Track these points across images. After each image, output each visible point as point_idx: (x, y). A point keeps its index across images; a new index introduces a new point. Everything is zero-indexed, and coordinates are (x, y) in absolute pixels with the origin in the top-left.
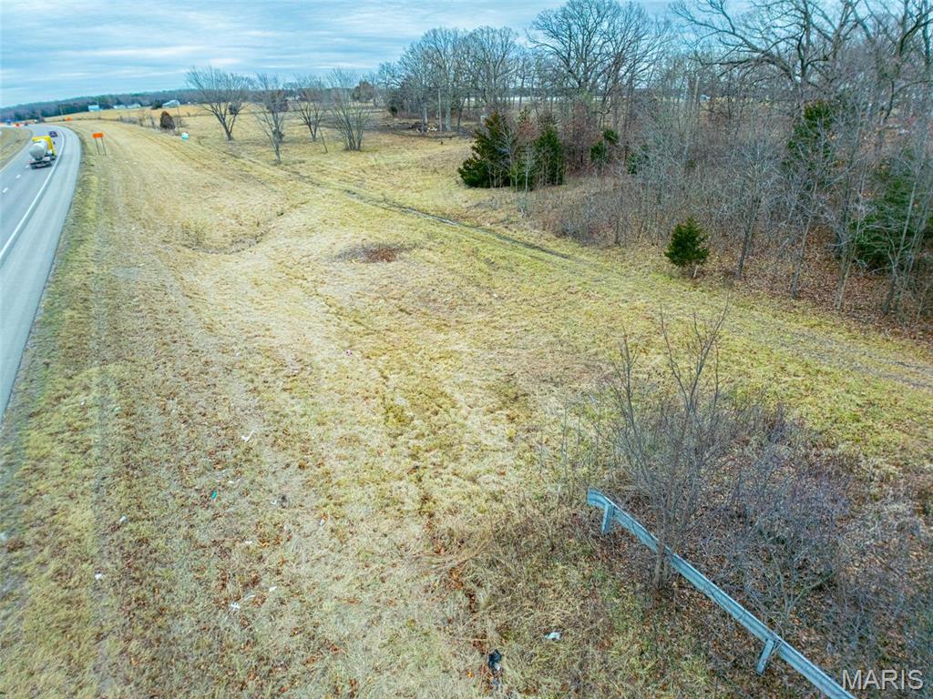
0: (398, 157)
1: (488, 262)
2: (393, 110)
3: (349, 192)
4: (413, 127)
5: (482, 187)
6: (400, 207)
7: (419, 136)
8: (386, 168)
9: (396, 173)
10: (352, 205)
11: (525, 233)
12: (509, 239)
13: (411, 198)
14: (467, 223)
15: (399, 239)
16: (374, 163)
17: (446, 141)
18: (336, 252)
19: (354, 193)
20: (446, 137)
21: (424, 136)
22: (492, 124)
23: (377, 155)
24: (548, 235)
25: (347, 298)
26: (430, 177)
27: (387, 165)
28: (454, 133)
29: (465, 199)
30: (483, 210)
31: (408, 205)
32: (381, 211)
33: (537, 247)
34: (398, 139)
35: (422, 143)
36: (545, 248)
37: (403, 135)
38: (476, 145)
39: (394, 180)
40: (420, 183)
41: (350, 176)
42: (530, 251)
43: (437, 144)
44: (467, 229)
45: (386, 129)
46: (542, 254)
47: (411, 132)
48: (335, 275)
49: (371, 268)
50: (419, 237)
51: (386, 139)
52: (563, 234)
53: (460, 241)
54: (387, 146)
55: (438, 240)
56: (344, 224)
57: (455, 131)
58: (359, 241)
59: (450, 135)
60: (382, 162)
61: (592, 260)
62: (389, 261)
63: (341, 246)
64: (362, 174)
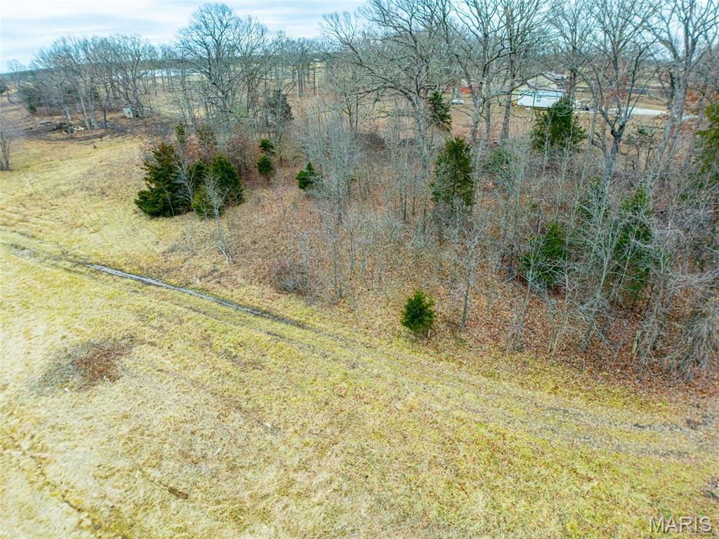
0: (54, 176)
1: (228, 355)
2: (32, 110)
3: (16, 247)
4: (60, 128)
5: (165, 216)
6: (84, 264)
7: (67, 139)
8: (47, 197)
9: (60, 201)
10: (26, 269)
11: (243, 290)
12: (231, 303)
13: (90, 244)
14: (173, 281)
15: (107, 331)
16: (31, 190)
17: (98, 142)
18: (38, 375)
19: (24, 249)
20: (95, 137)
21: (72, 138)
23: (30, 175)
24: (269, 290)
25: (91, 482)
26: (101, 204)
27: (47, 190)
28: (102, 131)
29: (154, 238)
30: (182, 257)
31: (94, 259)
32: (66, 277)
33: (265, 312)
34: (45, 146)
35: (73, 148)
36: (274, 313)
37: (49, 139)
39: (62, 214)
40: (94, 216)
41: (8, 214)
42: (264, 323)
43: (90, 149)
44: (177, 293)
45: (33, 134)
46: (278, 327)
47: (57, 135)
48: (53, 427)
49: (95, 400)
50: (132, 323)
51: (34, 147)
52: (284, 290)
53: (181, 322)
54: (37, 157)
55: (154, 323)
56: (26, 305)
57: (102, 127)
58: (60, 344)
59: (99, 133)
60: (39, 187)
61: (328, 327)
62: (114, 379)
63: (40, 362)
64: (22, 209)
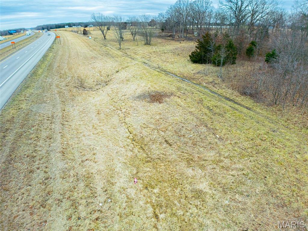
0: (164, 48)
1: (208, 108)
2: (163, 30)
3: (145, 63)
4: (170, 36)
5: (199, 63)
6: (165, 71)
7: (172, 40)
8: (159, 53)
9: (163, 55)
10: (145, 69)
11: (224, 90)
12: (216, 93)
13: (169, 67)
14: (195, 82)
15: (164, 89)
16: (155, 50)
17: (182, 42)
18: (137, 95)
19: (147, 64)
20: (182, 40)
21: (173, 40)
22: (205, 37)
23: (156, 47)
24: (236, 93)
25: (139, 127)
26: (177, 57)
27: (160, 51)
28: (184, 39)
29: (192, 69)
30: (201, 76)
31: (168, 71)
32: (157, 73)
33: (231, 100)
34: (164, 40)
35: (173, 42)
36: (236, 101)
37: (166, 39)
38: (198, 46)
39: (162, 58)
40: (173, 60)
41: (145, 55)
42: (229, 103)
43: (178, 43)
44: (194, 86)
45: (160, 37)
46: (236, 106)
47: (169, 38)
48: (135, 109)
49: (151, 106)
50: (174, 89)
51: (160, 40)
52: (244, 94)
53: (193, 93)
54: (160, 43)
55: (182, 92)
56: (141, 78)
57: (185, 38)
58: (147, 89)
59: (183, 39)
60: (158, 50)
61: (264, 113)
62: (160, 103)
63: (139, 92)
64: (150, 55)
